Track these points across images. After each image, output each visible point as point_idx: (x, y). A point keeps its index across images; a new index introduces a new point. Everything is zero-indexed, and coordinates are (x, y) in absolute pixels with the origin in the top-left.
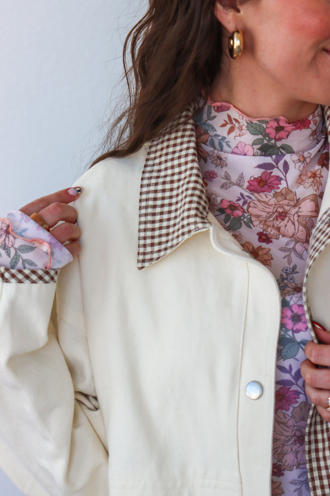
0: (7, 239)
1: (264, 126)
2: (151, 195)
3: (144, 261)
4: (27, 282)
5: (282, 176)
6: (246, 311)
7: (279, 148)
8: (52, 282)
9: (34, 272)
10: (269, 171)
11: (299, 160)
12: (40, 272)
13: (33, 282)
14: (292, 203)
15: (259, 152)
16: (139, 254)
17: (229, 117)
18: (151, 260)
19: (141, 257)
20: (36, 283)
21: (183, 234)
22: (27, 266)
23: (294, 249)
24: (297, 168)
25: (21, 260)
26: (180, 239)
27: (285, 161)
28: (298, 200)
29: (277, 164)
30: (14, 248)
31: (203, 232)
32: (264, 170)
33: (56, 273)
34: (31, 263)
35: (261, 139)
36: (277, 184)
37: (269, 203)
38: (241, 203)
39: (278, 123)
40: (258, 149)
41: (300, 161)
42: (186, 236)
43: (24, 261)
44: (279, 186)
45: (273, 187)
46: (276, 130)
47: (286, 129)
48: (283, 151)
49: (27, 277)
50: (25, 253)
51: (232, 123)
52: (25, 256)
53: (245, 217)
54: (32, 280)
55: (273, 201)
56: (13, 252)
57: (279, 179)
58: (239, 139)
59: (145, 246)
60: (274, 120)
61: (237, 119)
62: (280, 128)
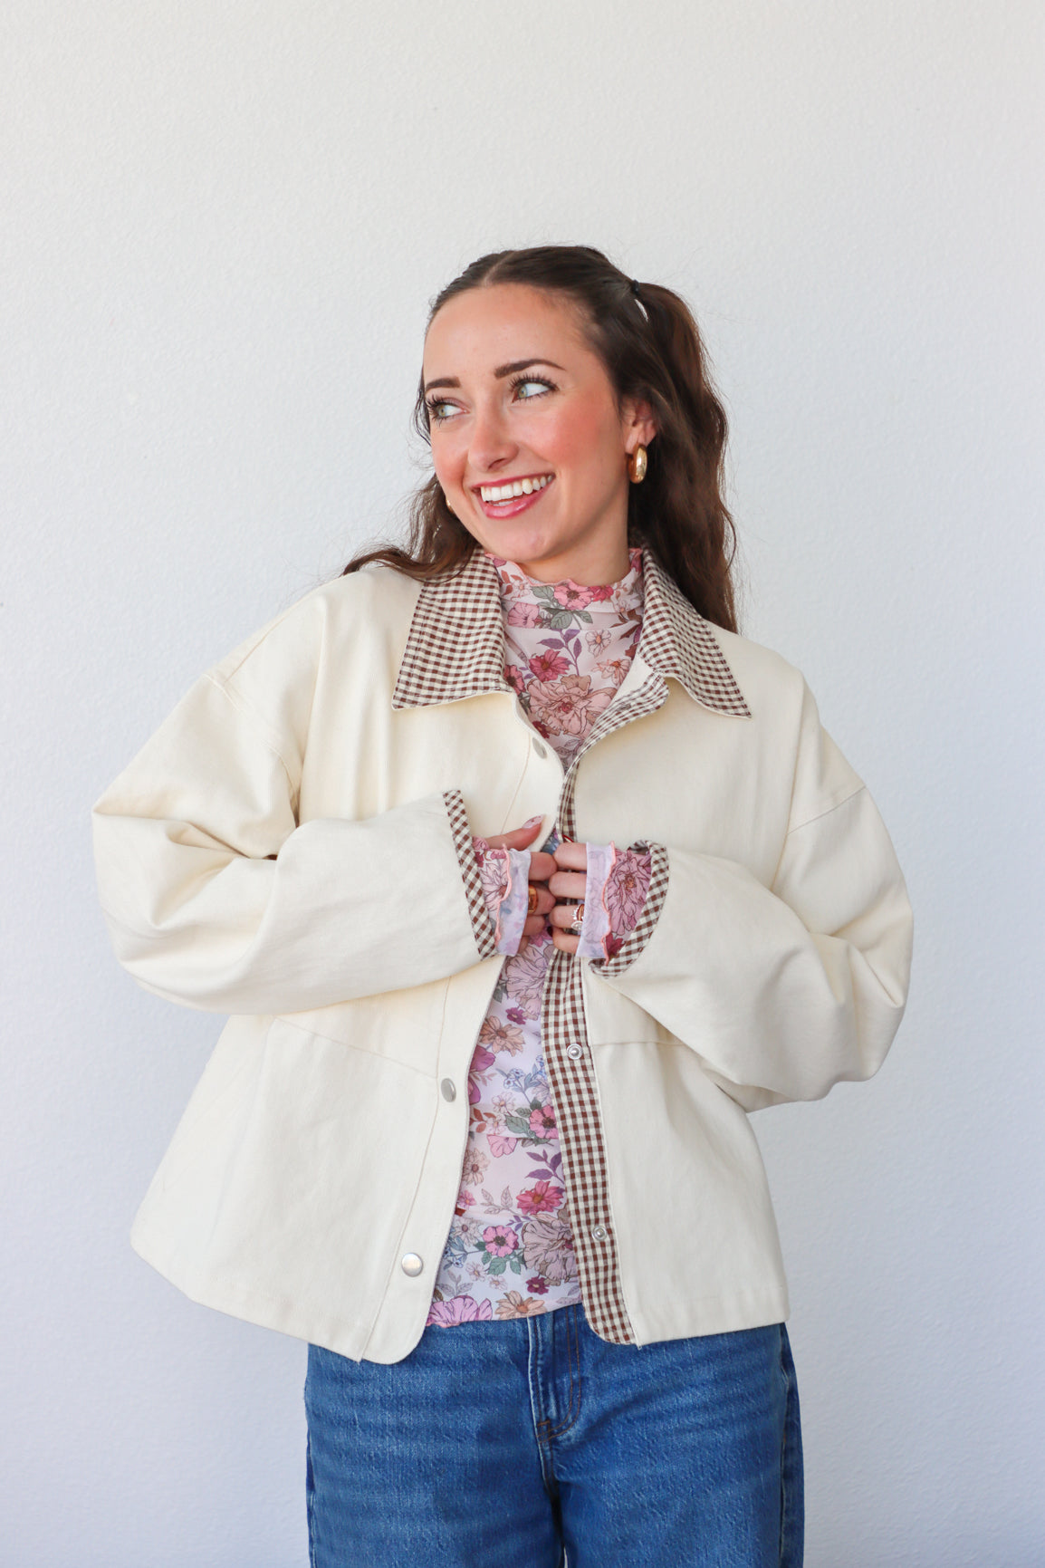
3: (403, 700)
5: (571, 659)
10: (555, 650)
11: (595, 641)
14: (582, 694)
16: (396, 689)
17: (505, 574)
18: (414, 702)
19: (399, 694)
21: (475, 688)
24: (592, 650)
27: (578, 640)
28: (590, 691)
29: (567, 642)
32: (549, 648)
35: (547, 604)
36: (564, 669)
39: (568, 587)
41: (596, 643)
42: (479, 692)
44: (566, 671)
45: (559, 672)
46: (568, 596)
47: (582, 596)
51: (508, 581)
57: (566, 662)
58: (518, 601)
59: (407, 683)
60: (562, 584)
61: (519, 575)
62: (573, 595)
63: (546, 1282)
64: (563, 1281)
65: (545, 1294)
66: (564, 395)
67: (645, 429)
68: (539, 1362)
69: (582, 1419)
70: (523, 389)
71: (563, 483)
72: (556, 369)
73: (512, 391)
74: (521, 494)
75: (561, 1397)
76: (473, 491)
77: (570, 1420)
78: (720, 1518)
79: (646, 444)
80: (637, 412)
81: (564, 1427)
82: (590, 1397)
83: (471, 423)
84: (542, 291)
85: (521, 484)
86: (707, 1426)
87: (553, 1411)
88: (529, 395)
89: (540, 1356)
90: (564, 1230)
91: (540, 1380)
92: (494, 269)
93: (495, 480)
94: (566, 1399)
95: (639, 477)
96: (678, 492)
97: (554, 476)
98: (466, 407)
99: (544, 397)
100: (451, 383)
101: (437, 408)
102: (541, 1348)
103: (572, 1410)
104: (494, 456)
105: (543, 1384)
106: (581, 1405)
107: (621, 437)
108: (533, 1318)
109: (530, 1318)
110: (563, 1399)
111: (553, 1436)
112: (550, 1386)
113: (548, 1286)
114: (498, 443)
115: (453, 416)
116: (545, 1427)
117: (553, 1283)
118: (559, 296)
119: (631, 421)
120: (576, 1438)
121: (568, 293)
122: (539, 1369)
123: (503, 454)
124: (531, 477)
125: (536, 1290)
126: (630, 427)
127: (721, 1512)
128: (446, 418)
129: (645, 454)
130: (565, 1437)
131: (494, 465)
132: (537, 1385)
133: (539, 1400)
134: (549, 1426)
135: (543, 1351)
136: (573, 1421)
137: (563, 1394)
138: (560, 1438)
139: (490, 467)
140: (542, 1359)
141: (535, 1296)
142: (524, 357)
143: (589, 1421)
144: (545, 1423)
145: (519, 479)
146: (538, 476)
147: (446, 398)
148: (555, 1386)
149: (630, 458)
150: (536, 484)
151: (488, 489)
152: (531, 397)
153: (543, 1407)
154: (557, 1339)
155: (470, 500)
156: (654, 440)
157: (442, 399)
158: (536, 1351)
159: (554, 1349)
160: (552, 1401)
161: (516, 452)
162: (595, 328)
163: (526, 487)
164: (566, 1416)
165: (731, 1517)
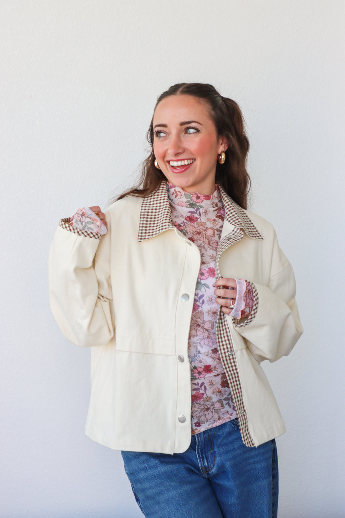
0: (82, 218)
1: (191, 195)
2: (146, 213)
3: (141, 239)
4: (88, 237)
6: (184, 266)
7: (197, 206)
8: (98, 239)
9: (92, 233)
10: (193, 215)
11: (205, 212)
12: (94, 234)
13: (91, 237)
14: (204, 229)
15: (189, 206)
16: (139, 236)
17: (175, 190)
18: (145, 239)
19: (140, 237)
20: (92, 238)
21: (162, 229)
22: (89, 230)
23: (204, 247)
24: (204, 214)
25: (87, 227)
26: (160, 231)
27: (200, 211)
29: (196, 212)
30: (85, 222)
31: (171, 229)
32: (191, 214)
33: (100, 236)
34: (92, 229)
35: (190, 201)
36: (197, 220)
37: (195, 227)
38: (182, 225)
39: (197, 195)
40: (188, 204)
42: (164, 230)
43: (88, 228)
46: (197, 198)
47: (201, 198)
48: (199, 208)
49: (89, 235)
50: (89, 224)
51: (176, 193)
52: (89, 226)
53: (184, 230)
54: (90, 236)
55: (196, 226)
56: (84, 223)
57: (197, 218)
58: (180, 200)
59: (142, 233)
60: (195, 194)
61: (180, 191)
62: (198, 198)
63: (200, 423)
64: (206, 422)
65: (200, 427)
66: (202, 133)
67: (225, 146)
68: (199, 448)
69: (216, 465)
70: (188, 131)
71: (198, 162)
72: (200, 125)
73: (184, 131)
74: (184, 164)
75: (208, 459)
76: (167, 162)
77: (212, 466)
78: (257, 491)
79: (225, 151)
80: (223, 140)
81: (210, 469)
82: (217, 457)
83: (169, 140)
84: (197, 98)
85: (184, 161)
86: (253, 463)
87: (206, 464)
88: (190, 133)
89: (200, 446)
90: (204, 405)
91: (200, 453)
92: (180, 89)
93: (175, 159)
94: (210, 459)
95: (223, 162)
96: (235, 168)
97: (195, 160)
98: (168, 134)
99: (195, 134)
100: (164, 126)
101: (158, 134)
102: (200, 444)
103: (212, 463)
104: (177, 152)
105: (201, 455)
106: (215, 461)
107: (217, 148)
108: (197, 434)
109: (196, 435)
110: (209, 459)
111: (207, 472)
112: (204, 455)
113: (201, 424)
114: (179, 147)
115: (164, 137)
116: (204, 469)
117: (203, 423)
118: (202, 101)
119: (220, 144)
120: (215, 472)
121: (205, 100)
122: (199, 450)
123: (180, 151)
124: (188, 159)
125: (197, 426)
126: (220, 145)
127: (257, 490)
128: (161, 137)
129: (225, 155)
130: (211, 472)
131: (177, 154)
132: (199, 455)
133: (200, 460)
134: (206, 469)
135: (201, 445)
136: (213, 466)
137: (209, 458)
138: (210, 473)
139: (176, 155)
140: (200, 447)
141: (197, 428)
142: (190, 120)
143: (218, 465)
144: (204, 468)
145: (184, 160)
146: (190, 159)
147: (162, 131)
148: (206, 456)
149: (220, 155)
150: (189, 162)
151: (173, 162)
152: (191, 133)
153: (202, 462)
154: (205, 440)
155: (166, 165)
156: (227, 149)
157: (160, 131)
158: (199, 445)
159: (204, 443)
160: (205, 460)
161: (184, 150)
162: (213, 112)
163: (186, 162)
164: (211, 465)
165: (260, 491)
